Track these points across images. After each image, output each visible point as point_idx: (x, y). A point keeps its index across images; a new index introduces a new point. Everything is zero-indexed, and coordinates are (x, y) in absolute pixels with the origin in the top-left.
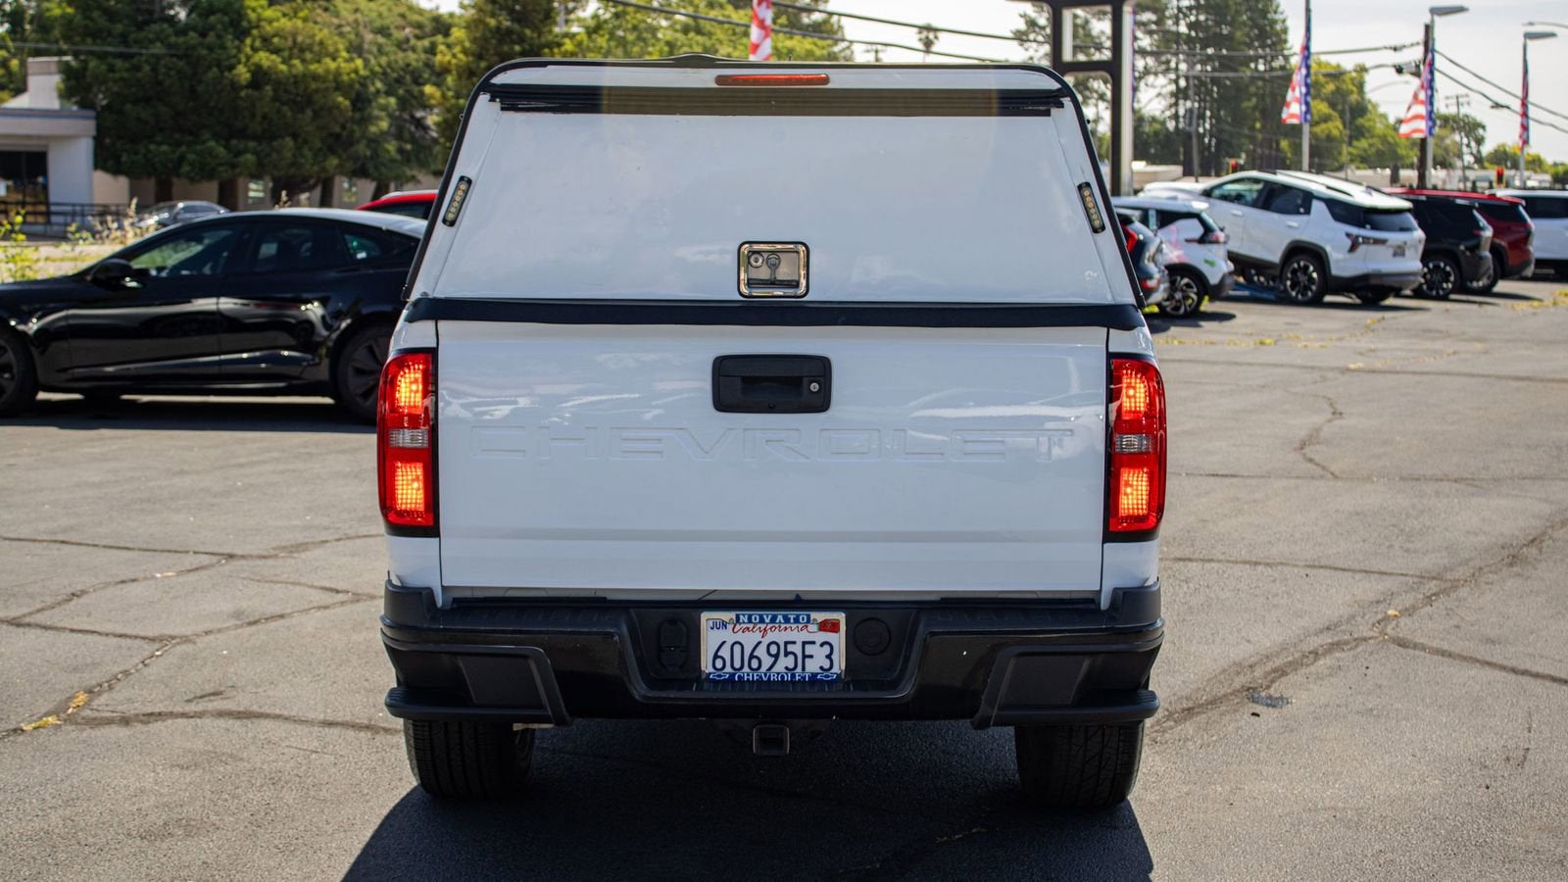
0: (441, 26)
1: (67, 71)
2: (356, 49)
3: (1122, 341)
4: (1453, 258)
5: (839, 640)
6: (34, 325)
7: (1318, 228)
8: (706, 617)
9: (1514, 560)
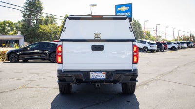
0: (59, 27)
1: (22, 32)
2: (50, 29)
3: (134, 43)
4: (160, 48)
5: (105, 75)
6: (19, 53)
7: (147, 45)
8: (91, 72)
9: (170, 73)
